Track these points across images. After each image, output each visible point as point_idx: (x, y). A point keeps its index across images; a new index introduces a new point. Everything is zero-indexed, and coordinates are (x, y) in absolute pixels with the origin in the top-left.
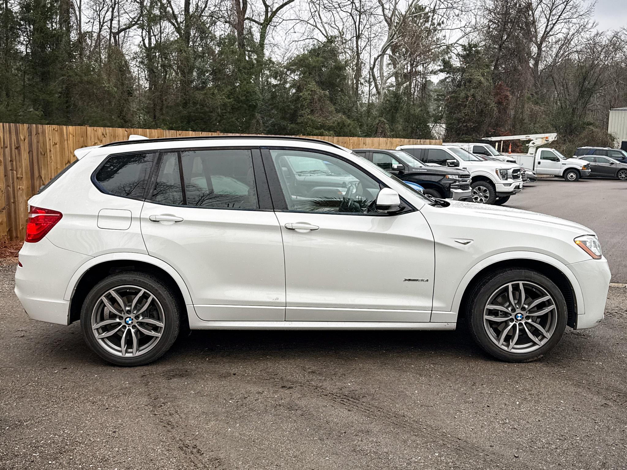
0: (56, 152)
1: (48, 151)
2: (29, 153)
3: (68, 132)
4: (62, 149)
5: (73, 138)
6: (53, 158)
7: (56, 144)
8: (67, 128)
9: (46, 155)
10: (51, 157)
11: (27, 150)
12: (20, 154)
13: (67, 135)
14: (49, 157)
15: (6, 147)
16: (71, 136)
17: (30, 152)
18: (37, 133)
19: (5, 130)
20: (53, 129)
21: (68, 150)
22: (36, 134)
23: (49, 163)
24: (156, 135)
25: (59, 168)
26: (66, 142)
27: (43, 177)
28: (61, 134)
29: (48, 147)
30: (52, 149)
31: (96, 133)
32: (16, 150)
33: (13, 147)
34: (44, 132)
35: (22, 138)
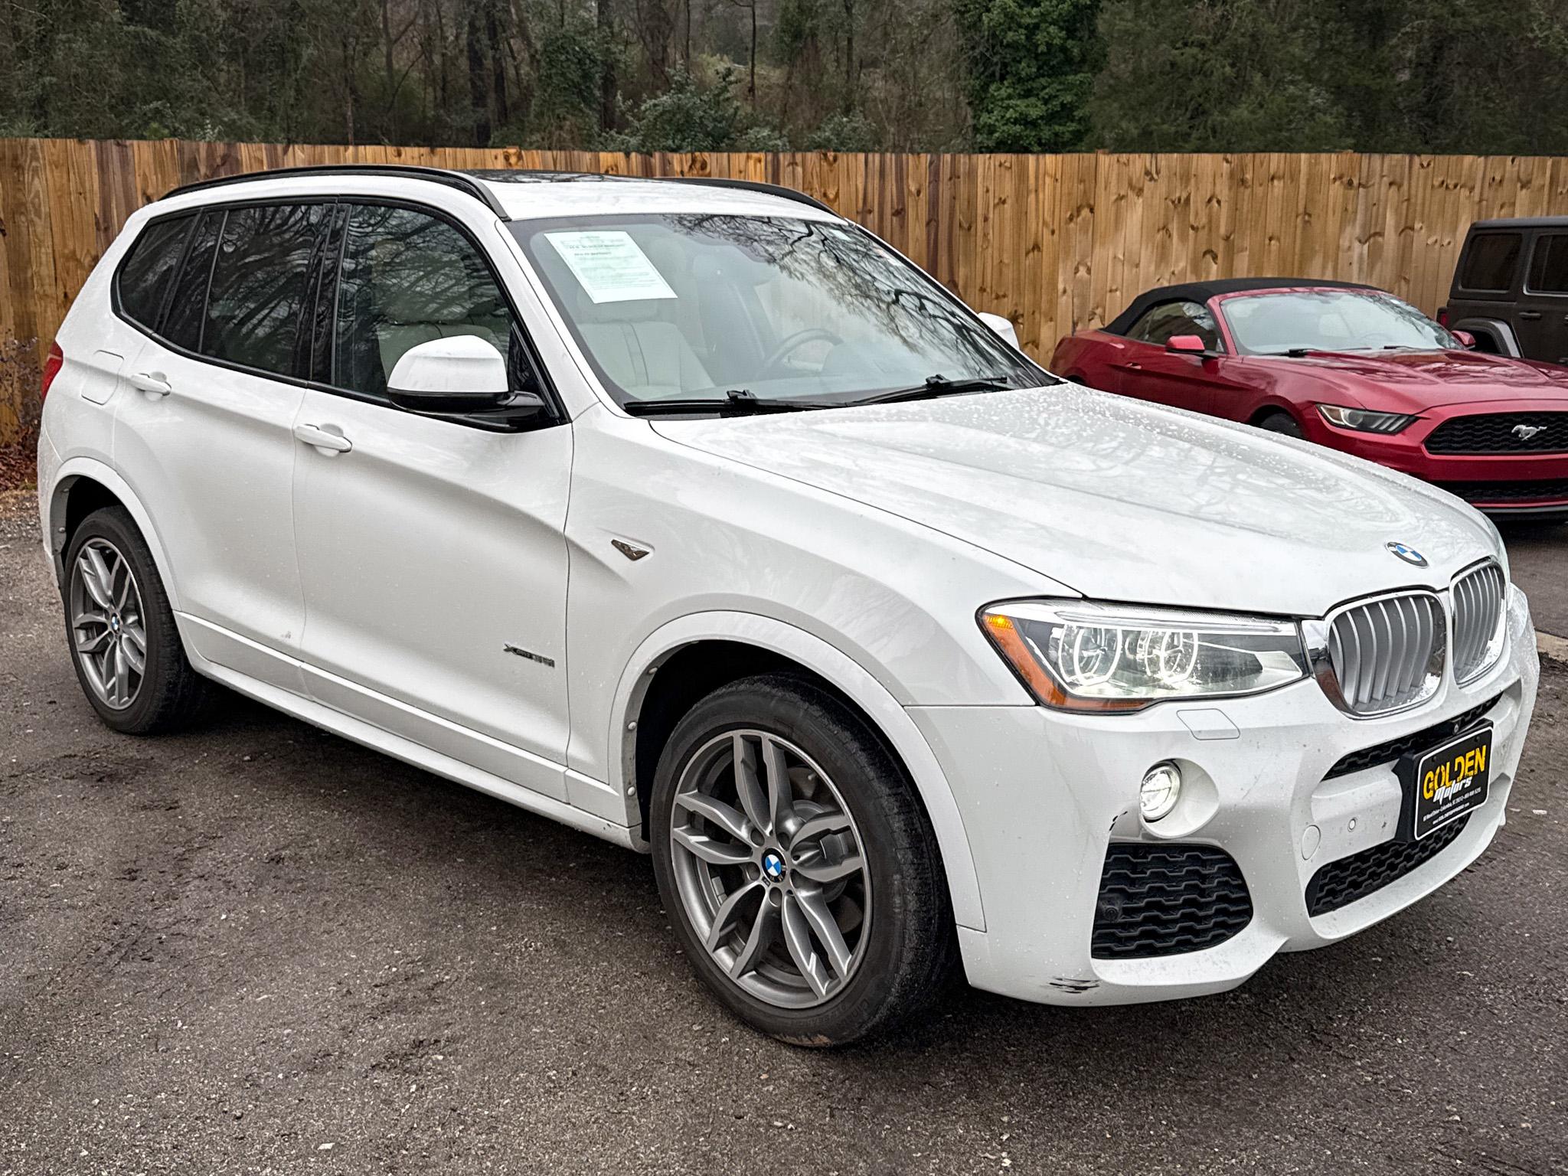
0: (1001, 221)
1: (980, 219)
2: (928, 224)
3: (1041, 171)
4: (1021, 215)
5: (1055, 188)
6: (990, 236)
7: (1004, 202)
8: (1038, 159)
9: (973, 229)
10: (985, 235)
11: (924, 216)
12: (903, 226)
13: (1037, 178)
14: (980, 234)
15: (870, 212)
16: (1048, 180)
17: (932, 221)
18: (954, 176)
19: (870, 171)
20: (997, 164)
21: (1037, 216)
22: (950, 179)
23: (979, 249)
24: (1334, 169)
25: (1006, 261)
26: (1032, 196)
27: (961, 284)
28: (1022, 175)
29: (980, 211)
30: (991, 216)
31: (1125, 169)
32: (894, 219)
33: (888, 211)
34: (972, 173)
35: (913, 189)
